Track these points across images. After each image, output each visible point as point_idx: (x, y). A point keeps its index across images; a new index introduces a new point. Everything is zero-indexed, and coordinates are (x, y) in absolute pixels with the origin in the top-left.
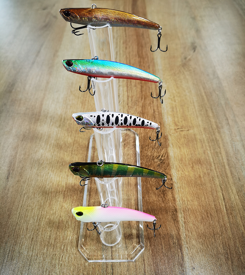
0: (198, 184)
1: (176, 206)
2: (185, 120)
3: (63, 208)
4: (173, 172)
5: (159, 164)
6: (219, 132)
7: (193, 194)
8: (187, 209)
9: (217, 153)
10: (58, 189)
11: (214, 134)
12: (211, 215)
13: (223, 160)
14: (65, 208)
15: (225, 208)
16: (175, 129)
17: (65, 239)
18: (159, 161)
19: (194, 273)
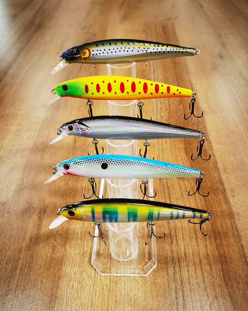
1: (216, 159)
2: (218, 106)
4: (211, 139)
7: (229, 152)
19: (234, 199)
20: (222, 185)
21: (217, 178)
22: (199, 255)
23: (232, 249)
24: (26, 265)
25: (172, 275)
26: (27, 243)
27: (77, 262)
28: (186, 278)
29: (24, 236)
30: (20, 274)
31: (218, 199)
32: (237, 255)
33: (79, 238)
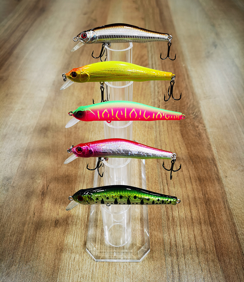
1: (210, 142)
2: (212, 92)
4: (205, 123)
7: (222, 136)
8: (218, 144)
12: (237, 148)
16: (204, 97)
18: (194, 116)
19: (227, 179)
20: (216, 166)
21: (211, 159)
22: (193, 232)
23: (224, 227)
24: (29, 237)
25: (168, 250)
26: (30, 217)
27: (78, 236)
28: (181, 253)
29: (28, 210)
30: (24, 246)
31: (212, 179)
32: (229, 232)
33: (80, 213)
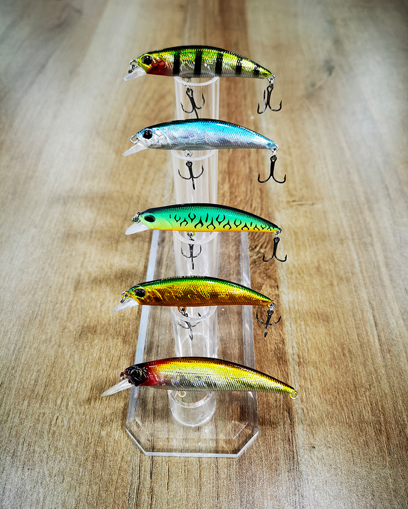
0: (327, 297)
1: (284, 334)
2: (307, 187)
3: (66, 330)
4: (280, 275)
5: (254, 259)
6: (371, 209)
7: (318, 314)
8: (304, 340)
9: (365, 244)
10: (60, 297)
11: (361, 212)
12: (350, 351)
13: (376, 256)
14: (70, 331)
15: (377, 341)
16: (288, 202)
17: (65, 387)
18: (255, 254)
19: (313, 456)
20: (289, 413)
31: (274, 456)
